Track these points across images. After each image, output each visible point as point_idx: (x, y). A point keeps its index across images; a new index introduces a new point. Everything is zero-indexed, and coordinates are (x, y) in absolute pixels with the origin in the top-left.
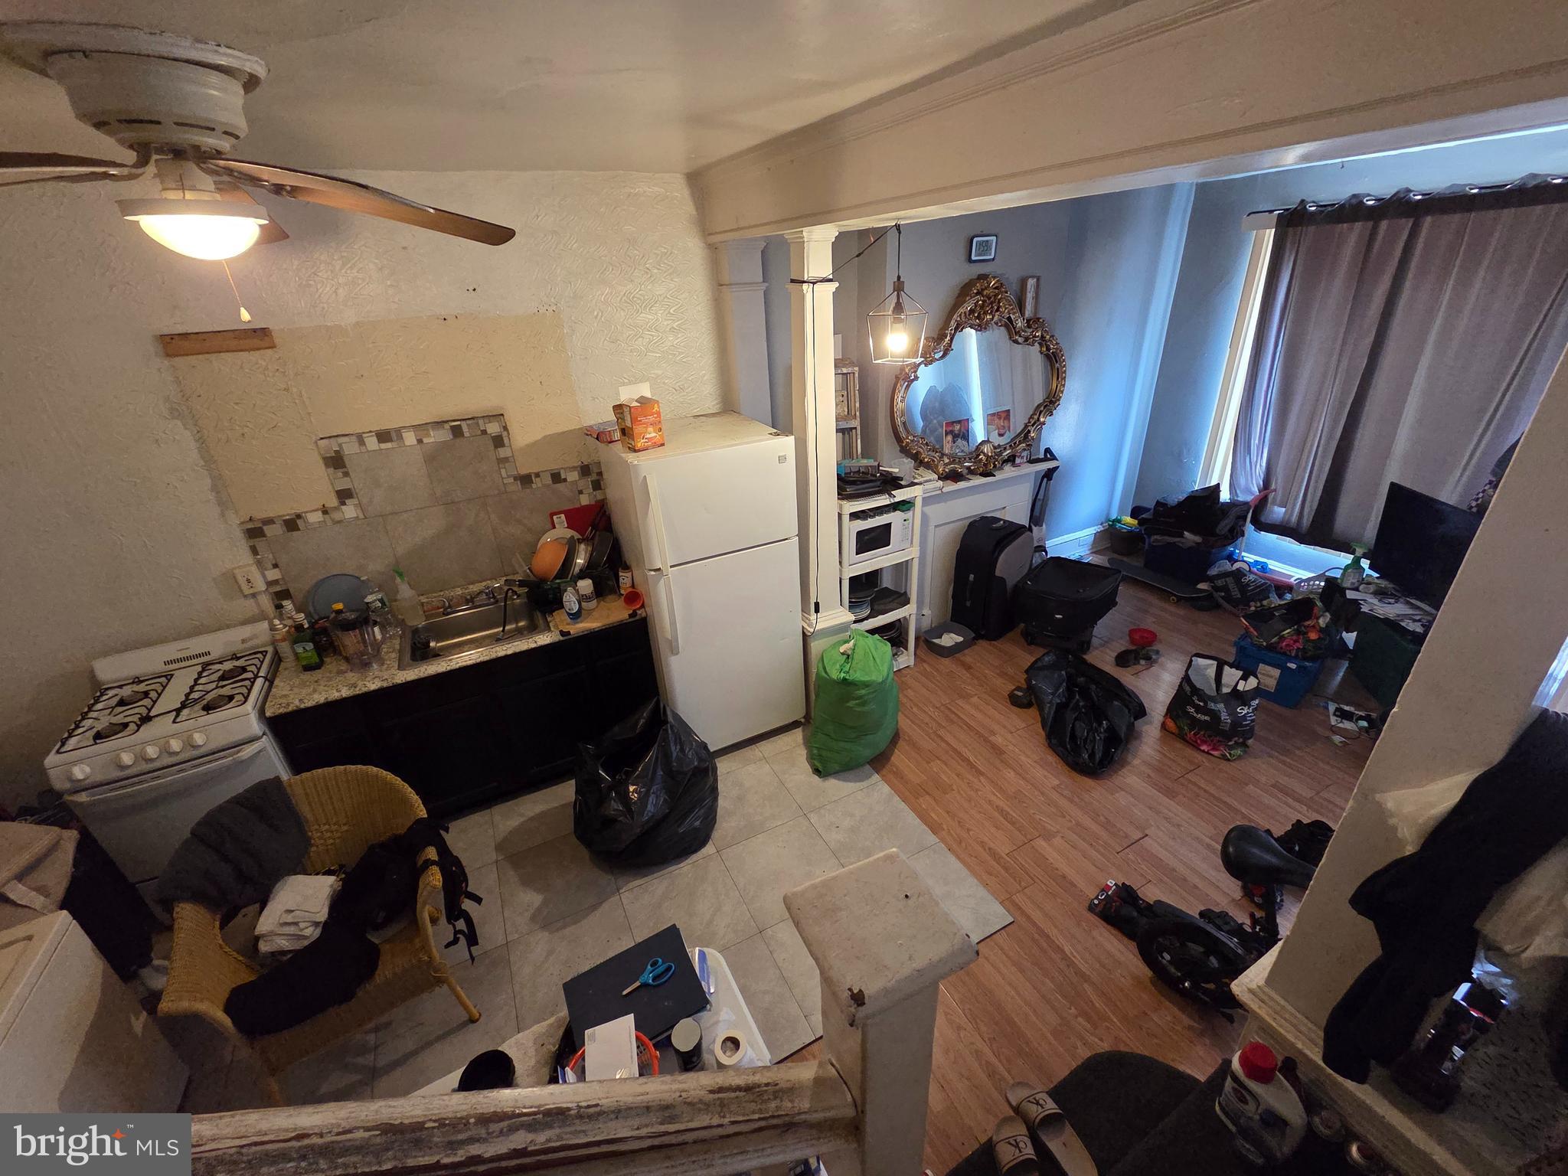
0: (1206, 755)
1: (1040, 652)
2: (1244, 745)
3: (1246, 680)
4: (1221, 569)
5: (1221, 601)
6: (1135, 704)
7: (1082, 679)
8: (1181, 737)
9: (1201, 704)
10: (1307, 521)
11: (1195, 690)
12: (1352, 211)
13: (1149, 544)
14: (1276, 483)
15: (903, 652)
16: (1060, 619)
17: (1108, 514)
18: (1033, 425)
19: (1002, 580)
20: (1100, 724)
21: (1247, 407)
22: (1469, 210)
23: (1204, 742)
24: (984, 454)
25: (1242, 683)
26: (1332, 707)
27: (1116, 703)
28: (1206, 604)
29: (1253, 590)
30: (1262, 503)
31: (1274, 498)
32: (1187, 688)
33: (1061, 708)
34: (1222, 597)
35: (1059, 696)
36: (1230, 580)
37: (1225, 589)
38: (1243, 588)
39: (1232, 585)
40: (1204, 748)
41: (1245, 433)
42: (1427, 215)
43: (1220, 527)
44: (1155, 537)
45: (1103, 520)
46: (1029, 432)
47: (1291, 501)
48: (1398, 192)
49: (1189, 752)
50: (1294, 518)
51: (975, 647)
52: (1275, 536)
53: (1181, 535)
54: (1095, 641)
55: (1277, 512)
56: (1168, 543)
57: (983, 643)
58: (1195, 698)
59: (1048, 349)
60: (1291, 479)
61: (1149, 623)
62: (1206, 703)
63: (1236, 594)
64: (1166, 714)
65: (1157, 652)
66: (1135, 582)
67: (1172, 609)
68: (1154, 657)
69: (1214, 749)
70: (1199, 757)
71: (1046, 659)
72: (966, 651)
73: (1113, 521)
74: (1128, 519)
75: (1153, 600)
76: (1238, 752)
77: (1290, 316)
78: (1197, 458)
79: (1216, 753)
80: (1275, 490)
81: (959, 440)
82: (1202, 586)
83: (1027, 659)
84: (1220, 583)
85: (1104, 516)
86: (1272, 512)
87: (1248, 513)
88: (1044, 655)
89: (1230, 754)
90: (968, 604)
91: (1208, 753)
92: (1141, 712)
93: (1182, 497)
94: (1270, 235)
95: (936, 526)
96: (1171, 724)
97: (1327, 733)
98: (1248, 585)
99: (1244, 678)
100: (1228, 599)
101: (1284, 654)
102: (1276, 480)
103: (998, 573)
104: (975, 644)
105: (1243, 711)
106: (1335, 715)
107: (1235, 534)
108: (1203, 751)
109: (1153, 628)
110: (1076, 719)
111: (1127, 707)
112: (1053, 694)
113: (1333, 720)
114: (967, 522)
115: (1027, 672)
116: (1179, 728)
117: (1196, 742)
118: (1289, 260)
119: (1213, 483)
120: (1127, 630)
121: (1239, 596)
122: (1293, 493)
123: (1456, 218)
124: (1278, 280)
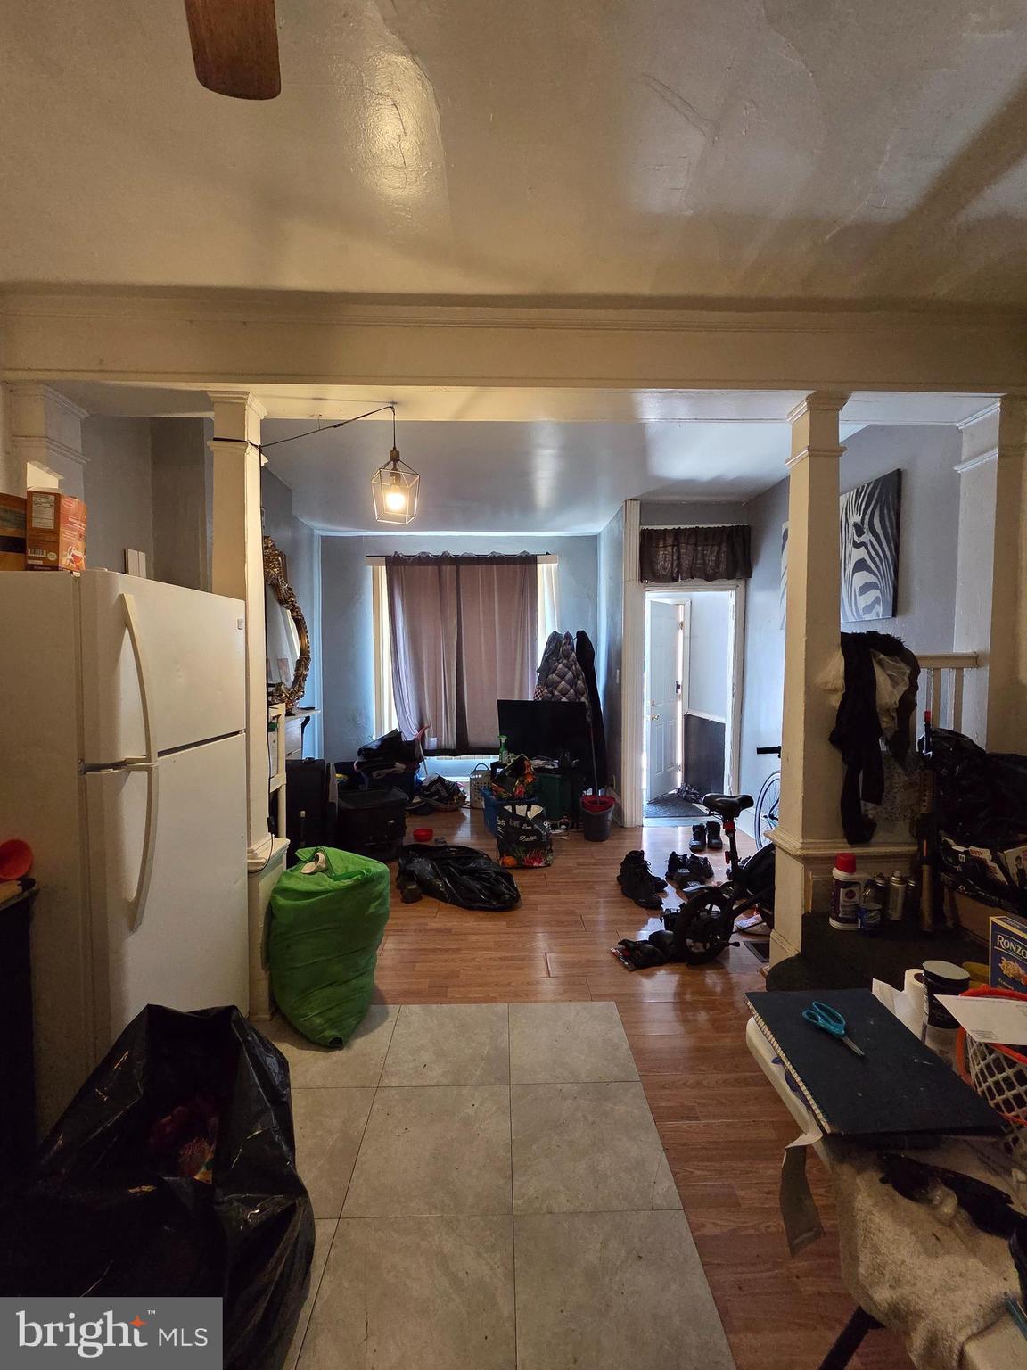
0: (538, 869)
2: (551, 851)
8: (520, 865)
10: (453, 741)
11: (523, 820)
12: (423, 560)
14: (427, 723)
16: (392, 824)
22: (478, 564)
23: (534, 861)
30: (422, 736)
31: (429, 732)
36: (439, 785)
37: (437, 792)
39: (441, 789)
40: (535, 865)
41: (399, 692)
42: (461, 565)
47: (438, 733)
49: (530, 872)
50: (445, 743)
52: (440, 757)
53: (393, 766)
56: (388, 774)
58: (525, 826)
60: (436, 718)
62: (533, 826)
63: (444, 794)
64: (502, 856)
69: (540, 862)
76: (550, 858)
78: (367, 718)
79: (542, 865)
80: (427, 727)
82: (417, 799)
84: (433, 789)
86: (431, 743)
87: (419, 744)
89: (548, 861)
93: (376, 744)
94: (382, 569)
96: (509, 860)
99: (529, 809)
102: (427, 720)
117: (530, 863)
121: (446, 795)
122: (439, 727)
123: (474, 567)
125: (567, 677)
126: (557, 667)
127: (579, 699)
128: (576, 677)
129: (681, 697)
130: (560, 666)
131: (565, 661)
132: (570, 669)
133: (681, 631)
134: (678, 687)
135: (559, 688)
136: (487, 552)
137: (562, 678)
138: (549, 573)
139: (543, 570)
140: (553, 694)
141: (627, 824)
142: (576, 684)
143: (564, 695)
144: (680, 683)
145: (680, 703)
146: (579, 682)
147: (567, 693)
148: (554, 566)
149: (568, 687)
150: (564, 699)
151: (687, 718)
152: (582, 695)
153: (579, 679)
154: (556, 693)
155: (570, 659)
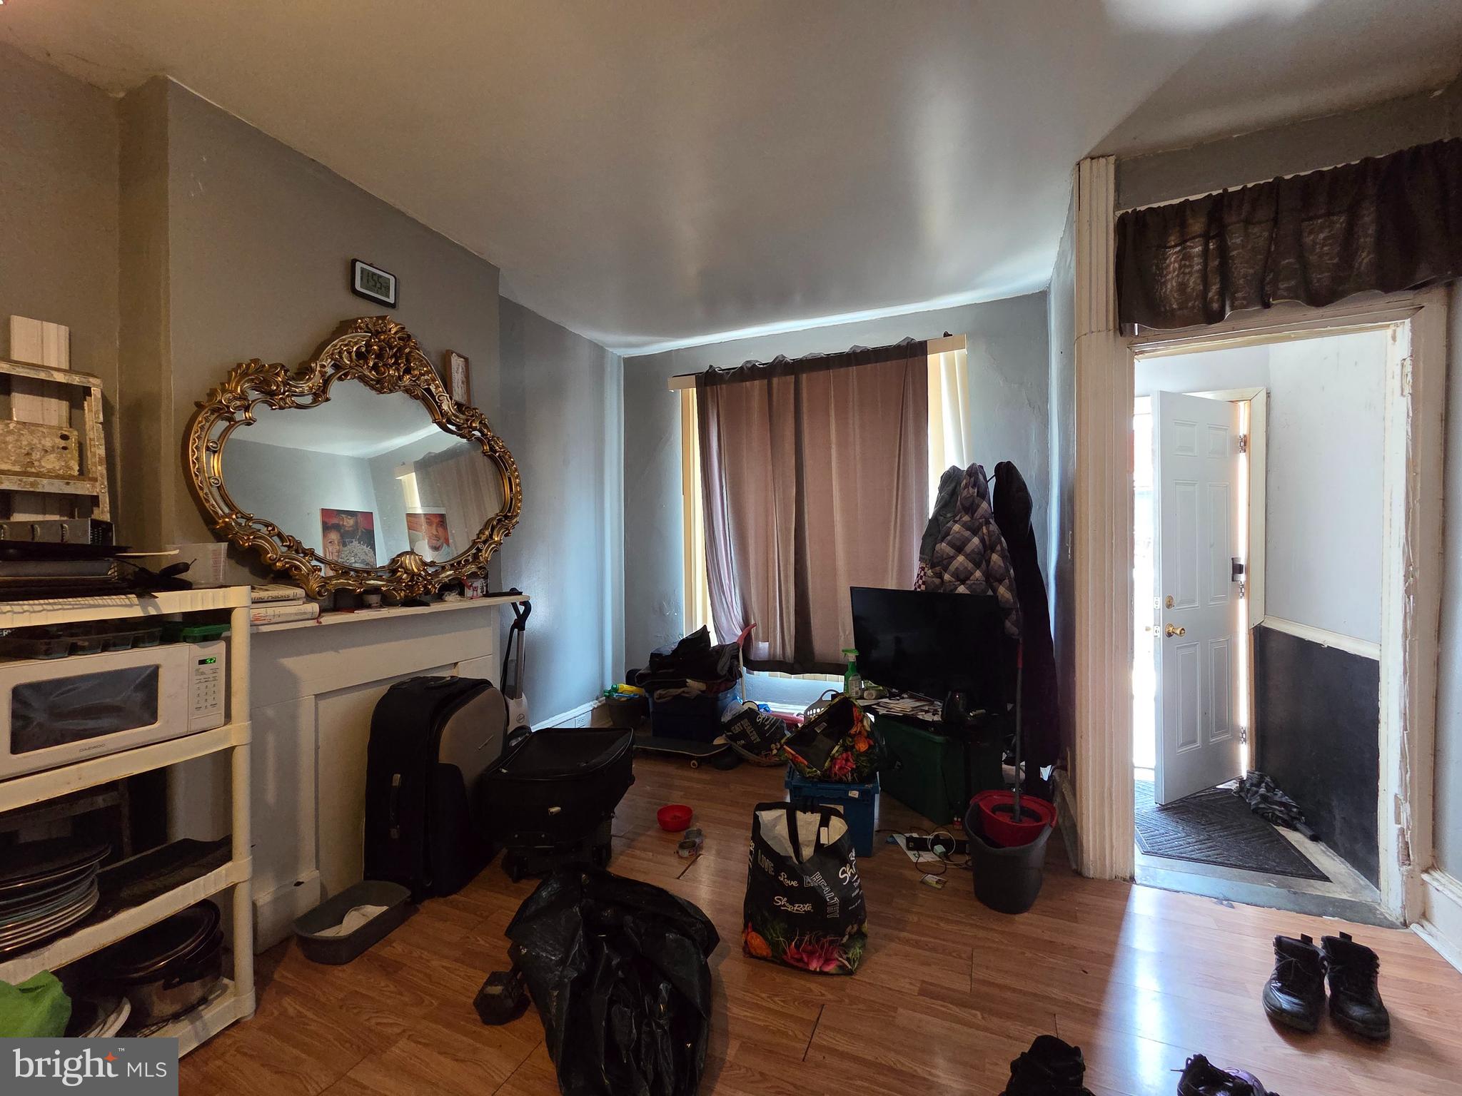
0: (821, 979)
1: (529, 886)
2: (861, 935)
3: (827, 826)
4: (734, 712)
5: (745, 752)
6: (699, 926)
7: (608, 913)
8: (778, 959)
9: (794, 883)
10: (790, 650)
11: (780, 862)
12: (750, 372)
13: (654, 703)
14: (755, 620)
15: (225, 988)
16: (557, 814)
17: (602, 685)
18: (485, 542)
19: (453, 771)
20: (656, 995)
21: (711, 546)
22: (828, 368)
23: (811, 954)
24: (406, 571)
25: (823, 830)
26: (901, 841)
27: (671, 936)
28: (727, 761)
29: (770, 728)
30: (747, 639)
31: (757, 634)
32: (767, 864)
33: (582, 986)
34: (743, 746)
35: (573, 962)
36: (745, 722)
37: (743, 735)
38: (759, 727)
39: (749, 729)
40: (814, 965)
41: (715, 571)
42: (803, 373)
43: (719, 667)
44: (658, 692)
45: (598, 693)
46: (479, 550)
47: (771, 635)
48: (777, 357)
49: (799, 983)
50: (779, 650)
51: (416, 918)
52: (767, 673)
53: (684, 685)
54: (616, 843)
55: (762, 648)
56: (673, 697)
57: (430, 905)
58: (783, 877)
59: (492, 449)
60: (767, 612)
61: (677, 798)
62: (801, 881)
63: (755, 738)
64: (746, 926)
65: (699, 833)
66: (646, 755)
67: (696, 775)
68: (697, 840)
69: (827, 961)
70: (815, 987)
71: (544, 894)
72: (392, 936)
73: (609, 692)
74: (626, 687)
75: (671, 770)
76: (857, 951)
77: (725, 460)
78: (678, 608)
79: (831, 968)
80: (755, 625)
81: (355, 543)
82: (719, 741)
83: (506, 905)
84: (737, 729)
85: (598, 687)
86: (757, 648)
87: (739, 652)
88: (538, 888)
89: (848, 959)
90: (394, 833)
91: (822, 973)
92: (707, 936)
93: (674, 646)
94: (693, 392)
95: (319, 697)
96: (757, 941)
97: (917, 876)
98: (763, 725)
99: (825, 822)
100: (749, 746)
101: (840, 781)
102: (754, 615)
103: (444, 758)
104: (417, 910)
105: (846, 874)
106: (909, 849)
107: (734, 676)
108: (814, 972)
109: (683, 802)
110: (612, 1002)
111: (690, 937)
112: (562, 962)
113: (912, 855)
114: (384, 689)
115: (509, 933)
116: (774, 945)
117: (801, 960)
118: (713, 415)
119: (699, 627)
120: (655, 815)
121: (758, 740)
122: (771, 625)
123: (822, 374)
124: (709, 433)
125: (969, 548)
126: (950, 528)
127: (995, 591)
128: (988, 547)
129: (1247, 590)
130: (957, 527)
131: (966, 518)
132: (975, 532)
133: (1242, 458)
134: (1237, 569)
135: (952, 567)
136: (844, 347)
137: (959, 550)
138: (950, 366)
139: (937, 363)
140: (941, 577)
141: (1091, 870)
142: (988, 562)
143: (963, 582)
144: (1243, 562)
145: (1242, 604)
146: (995, 557)
147: (968, 578)
148: (958, 355)
149: (970, 566)
150: (962, 589)
151: (1261, 636)
152: (1000, 581)
153: (993, 551)
154: (947, 577)
155: (977, 515)
